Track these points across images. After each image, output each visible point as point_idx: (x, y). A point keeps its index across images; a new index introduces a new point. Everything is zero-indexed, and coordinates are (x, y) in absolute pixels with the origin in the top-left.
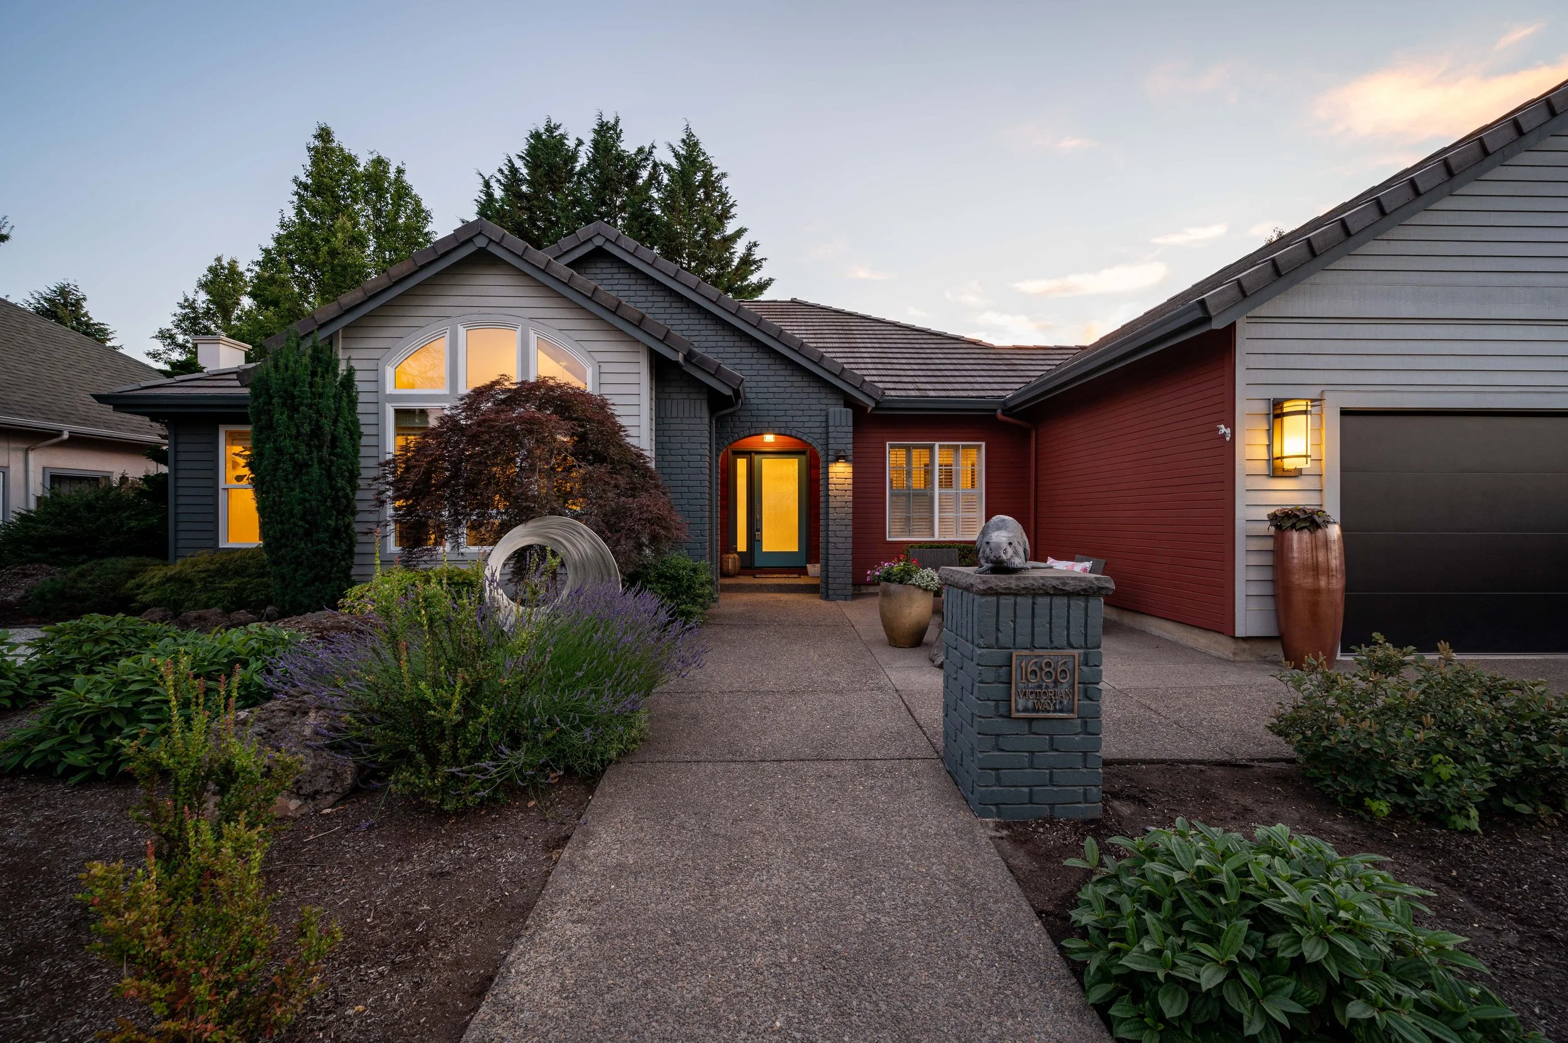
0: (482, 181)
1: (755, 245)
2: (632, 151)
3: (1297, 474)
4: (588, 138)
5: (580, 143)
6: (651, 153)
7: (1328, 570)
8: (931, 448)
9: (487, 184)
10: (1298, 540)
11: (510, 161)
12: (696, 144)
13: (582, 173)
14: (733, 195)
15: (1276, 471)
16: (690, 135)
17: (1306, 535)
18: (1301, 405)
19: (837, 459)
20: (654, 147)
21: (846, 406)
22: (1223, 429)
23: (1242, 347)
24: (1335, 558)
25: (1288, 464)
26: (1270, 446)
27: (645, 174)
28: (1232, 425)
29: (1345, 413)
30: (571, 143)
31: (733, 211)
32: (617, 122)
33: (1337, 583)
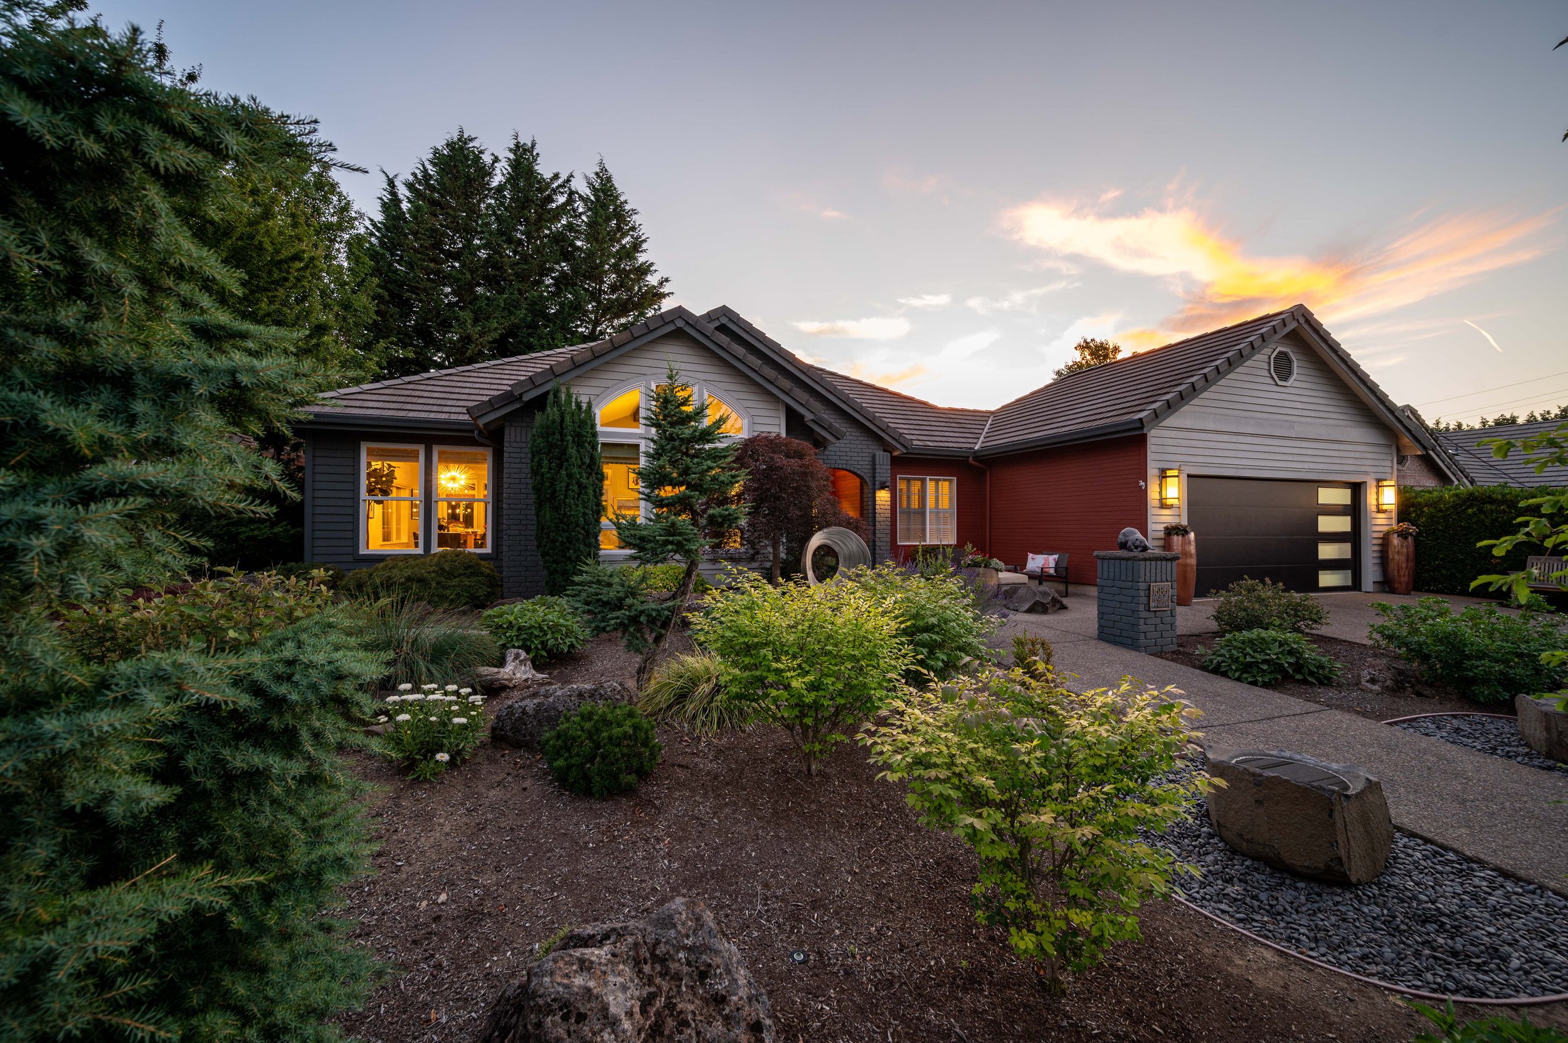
0: (384, 178)
1: (667, 280)
2: (548, 175)
3: (1171, 507)
4: (505, 155)
5: (496, 160)
6: (568, 181)
7: (1191, 555)
8: (923, 481)
9: (391, 183)
10: (1177, 540)
11: (423, 165)
12: (609, 179)
13: (500, 189)
14: (645, 231)
15: (1163, 506)
16: (604, 170)
17: (1180, 537)
18: (1175, 473)
19: (882, 488)
20: (572, 176)
21: (885, 451)
22: (1142, 483)
23: (1151, 441)
24: (1192, 549)
25: (1169, 502)
26: (1160, 493)
27: (561, 199)
28: (1146, 481)
29: (1189, 476)
30: (487, 158)
31: (644, 246)
32: (533, 146)
33: (1193, 561)
